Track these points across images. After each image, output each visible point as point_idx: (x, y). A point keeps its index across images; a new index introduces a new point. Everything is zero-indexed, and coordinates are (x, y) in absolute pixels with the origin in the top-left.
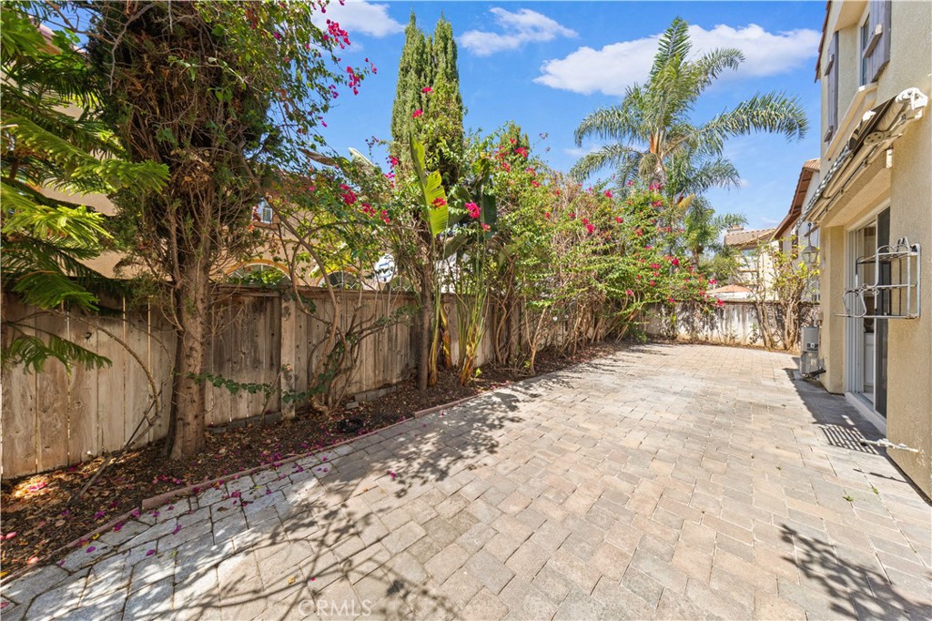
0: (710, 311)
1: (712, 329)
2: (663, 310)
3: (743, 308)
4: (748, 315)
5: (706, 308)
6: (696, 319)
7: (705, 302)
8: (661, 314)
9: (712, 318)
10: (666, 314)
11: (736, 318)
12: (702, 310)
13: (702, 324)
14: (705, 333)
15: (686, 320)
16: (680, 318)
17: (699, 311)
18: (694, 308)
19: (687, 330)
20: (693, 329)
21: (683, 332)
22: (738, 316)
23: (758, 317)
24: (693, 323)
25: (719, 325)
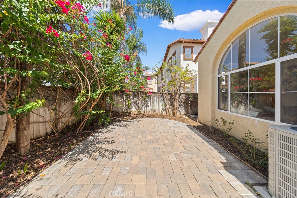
0: (146, 98)
1: (146, 107)
2: (124, 97)
3: (158, 95)
4: (160, 99)
5: (144, 96)
6: (140, 102)
7: (144, 93)
8: (123, 99)
9: (146, 102)
10: (126, 99)
11: (156, 101)
12: (142, 97)
13: (142, 104)
14: (144, 109)
15: (135, 103)
16: (132, 102)
17: (141, 97)
18: (139, 96)
19: (136, 108)
20: (139, 107)
21: (134, 110)
22: (157, 100)
23: (164, 100)
24: (138, 104)
25: (149, 104)
